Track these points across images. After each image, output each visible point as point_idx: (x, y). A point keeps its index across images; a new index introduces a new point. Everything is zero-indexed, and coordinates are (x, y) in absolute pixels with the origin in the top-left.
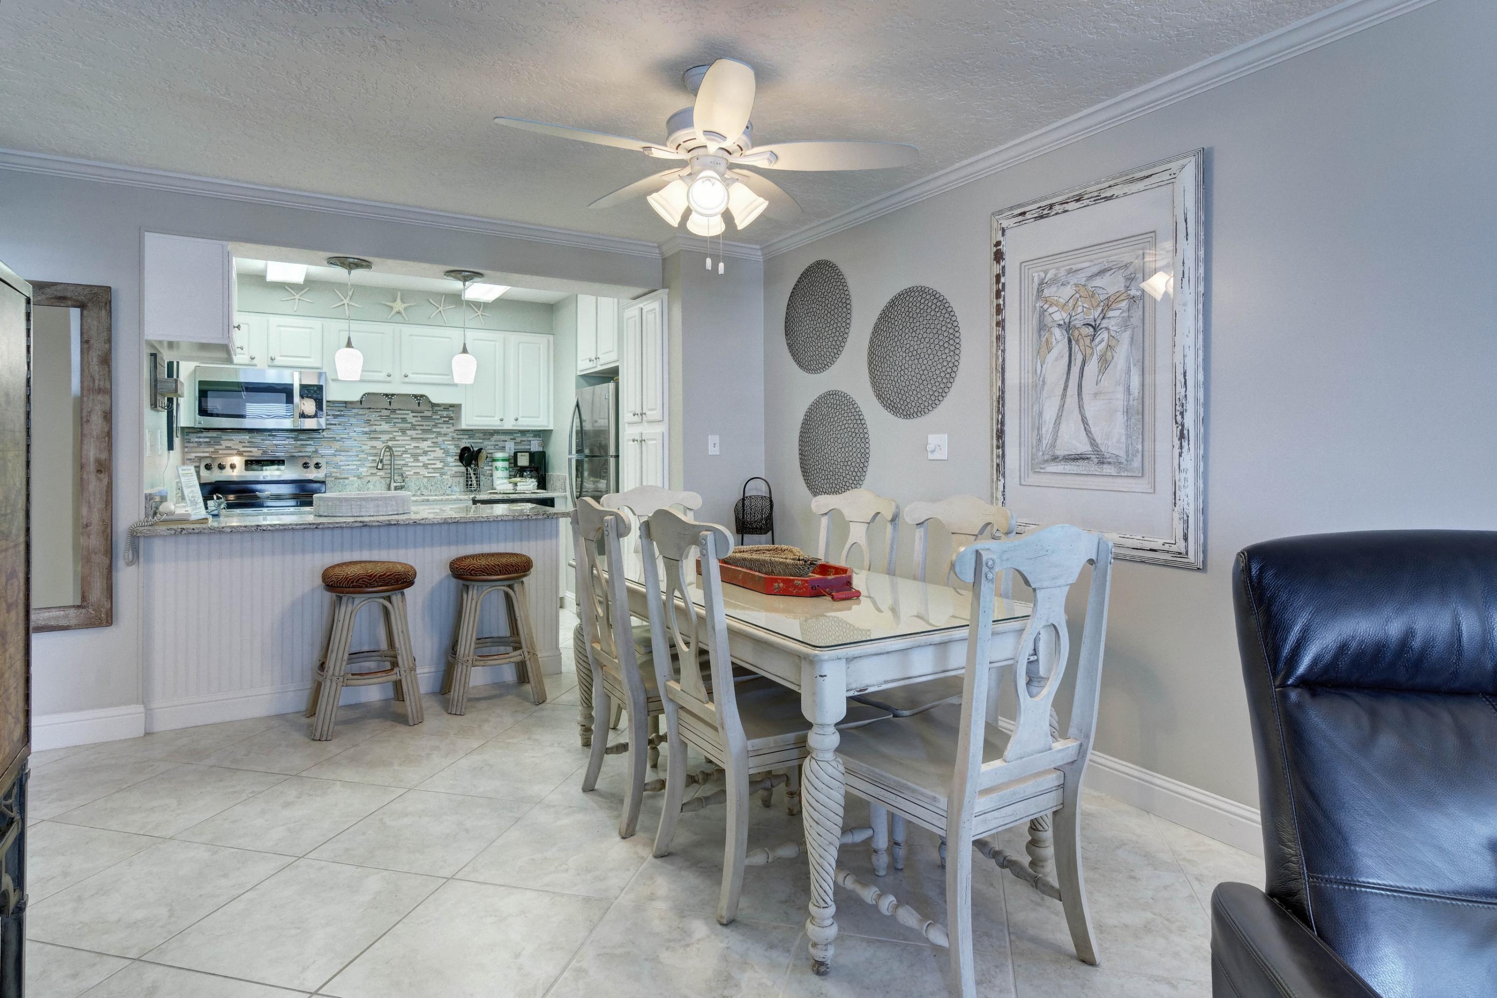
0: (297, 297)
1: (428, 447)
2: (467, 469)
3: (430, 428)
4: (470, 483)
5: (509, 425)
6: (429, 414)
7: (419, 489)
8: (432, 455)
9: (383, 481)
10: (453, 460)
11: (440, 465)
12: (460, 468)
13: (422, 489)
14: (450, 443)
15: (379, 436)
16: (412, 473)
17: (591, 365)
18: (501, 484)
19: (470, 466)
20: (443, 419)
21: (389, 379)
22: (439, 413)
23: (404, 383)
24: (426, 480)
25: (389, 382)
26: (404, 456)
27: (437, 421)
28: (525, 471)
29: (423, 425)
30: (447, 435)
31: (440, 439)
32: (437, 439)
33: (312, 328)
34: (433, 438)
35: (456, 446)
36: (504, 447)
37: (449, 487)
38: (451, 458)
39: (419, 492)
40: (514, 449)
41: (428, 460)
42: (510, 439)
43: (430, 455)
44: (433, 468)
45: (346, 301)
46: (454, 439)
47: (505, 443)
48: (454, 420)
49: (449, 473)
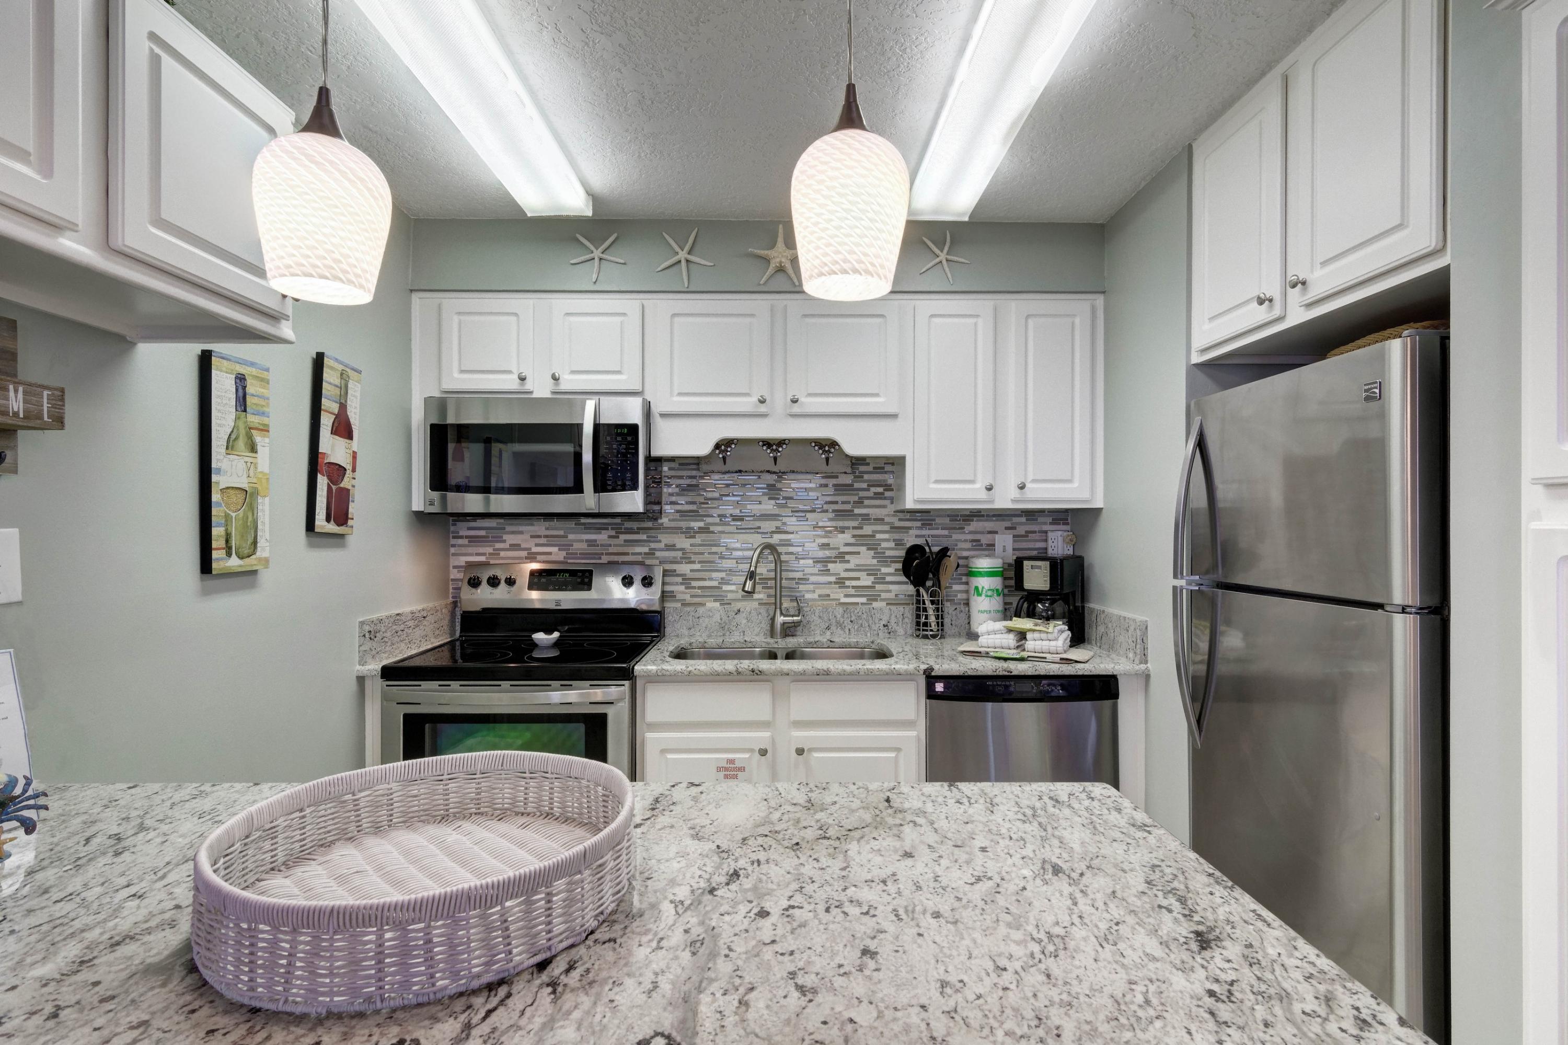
0: (597, 253)
1: (847, 545)
2: (918, 591)
3: (848, 507)
4: (923, 620)
5: (1005, 499)
6: (847, 479)
7: (828, 628)
8: (854, 561)
10: (892, 570)
11: (866, 581)
12: (904, 587)
13: (833, 628)
14: (886, 536)
15: (756, 523)
16: (816, 596)
18: (989, 633)
19: (923, 585)
20: (873, 490)
21: (763, 409)
22: (866, 477)
23: (793, 415)
24: (841, 609)
25: (764, 416)
26: (800, 562)
27: (862, 494)
28: (1040, 601)
29: (836, 503)
30: (880, 520)
31: (868, 530)
32: (861, 528)
33: (624, 314)
34: (854, 528)
35: (899, 543)
36: (993, 545)
37: (884, 626)
38: (889, 566)
39: (828, 633)
40: (1014, 549)
41: (847, 570)
42: (1007, 528)
43: (848, 562)
44: (853, 587)
45: (682, 255)
46: (894, 529)
47: (997, 536)
48: (892, 490)
49: (884, 595)
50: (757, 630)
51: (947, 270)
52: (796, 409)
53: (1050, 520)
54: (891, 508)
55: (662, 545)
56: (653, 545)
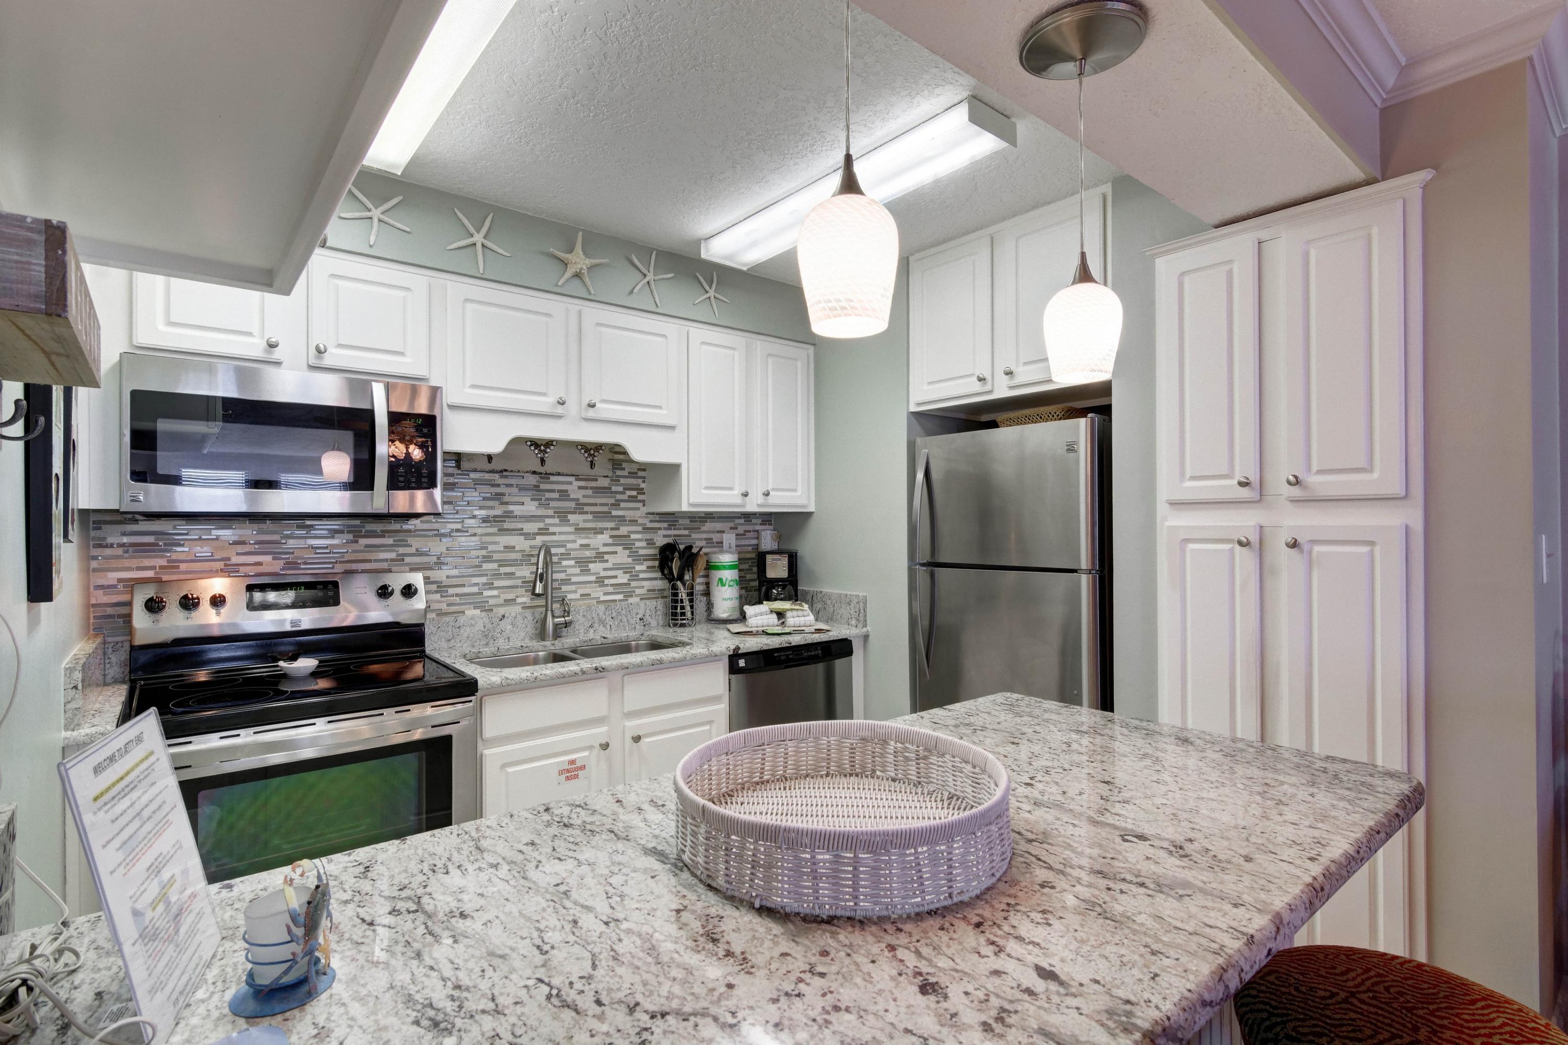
0: (376, 213)
1: (605, 545)
2: (673, 586)
3: (605, 509)
4: (677, 609)
6: (607, 483)
7: (591, 626)
8: (612, 560)
9: (528, 613)
10: (643, 568)
11: (623, 579)
12: (655, 582)
13: (596, 625)
14: (639, 536)
15: (519, 526)
16: (577, 596)
17: (977, 387)
18: (755, 615)
19: (678, 579)
20: (628, 493)
21: (560, 410)
22: (622, 481)
23: (587, 420)
24: (602, 607)
25: (559, 417)
26: (565, 563)
27: (619, 497)
29: (595, 504)
30: (634, 522)
31: (624, 530)
32: (618, 529)
33: (408, 289)
34: (612, 529)
35: (650, 543)
36: (722, 543)
37: (641, 619)
38: (642, 564)
39: (592, 631)
40: (737, 546)
41: (605, 569)
42: (731, 528)
43: (607, 561)
44: (612, 585)
45: (478, 238)
46: (646, 529)
47: (724, 535)
48: (644, 493)
49: (638, 591)
50: (522, 634)
51: (714, 305)
52: (591, 413)
53: (759, 521)
54: (644, 510)
55: (412, 550)
56: (402, 550)
